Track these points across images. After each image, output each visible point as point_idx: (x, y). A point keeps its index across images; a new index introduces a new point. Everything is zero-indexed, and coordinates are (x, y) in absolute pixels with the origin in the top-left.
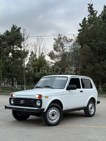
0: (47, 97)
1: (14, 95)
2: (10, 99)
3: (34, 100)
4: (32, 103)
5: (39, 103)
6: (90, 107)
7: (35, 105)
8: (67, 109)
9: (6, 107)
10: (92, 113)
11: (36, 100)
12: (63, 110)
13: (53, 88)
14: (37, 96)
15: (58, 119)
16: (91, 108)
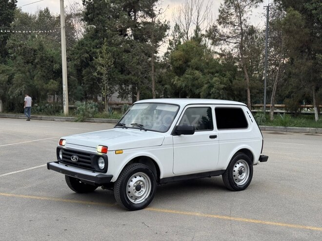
0: (118, 152)
1: (64, 143)
2: (58, 149)
3: (93, 156)
4: (90, 163)
5: (102, 163)
6: (236, 169)
7: (95, 167)
8: (174, 175)
9: (49, 167)
10: (241, 183)
11: (97, 157)
12: (161, 177)
13: (146, 130)
14: (100, 149)
15: (147, 197)
16: (240, 173)
